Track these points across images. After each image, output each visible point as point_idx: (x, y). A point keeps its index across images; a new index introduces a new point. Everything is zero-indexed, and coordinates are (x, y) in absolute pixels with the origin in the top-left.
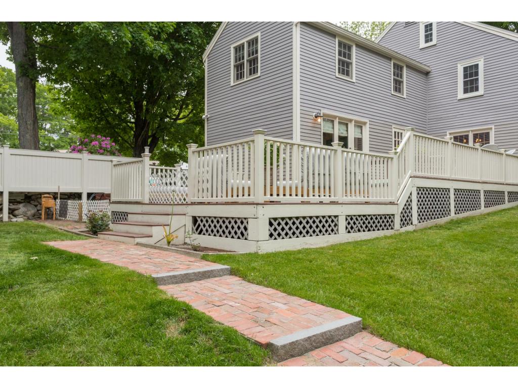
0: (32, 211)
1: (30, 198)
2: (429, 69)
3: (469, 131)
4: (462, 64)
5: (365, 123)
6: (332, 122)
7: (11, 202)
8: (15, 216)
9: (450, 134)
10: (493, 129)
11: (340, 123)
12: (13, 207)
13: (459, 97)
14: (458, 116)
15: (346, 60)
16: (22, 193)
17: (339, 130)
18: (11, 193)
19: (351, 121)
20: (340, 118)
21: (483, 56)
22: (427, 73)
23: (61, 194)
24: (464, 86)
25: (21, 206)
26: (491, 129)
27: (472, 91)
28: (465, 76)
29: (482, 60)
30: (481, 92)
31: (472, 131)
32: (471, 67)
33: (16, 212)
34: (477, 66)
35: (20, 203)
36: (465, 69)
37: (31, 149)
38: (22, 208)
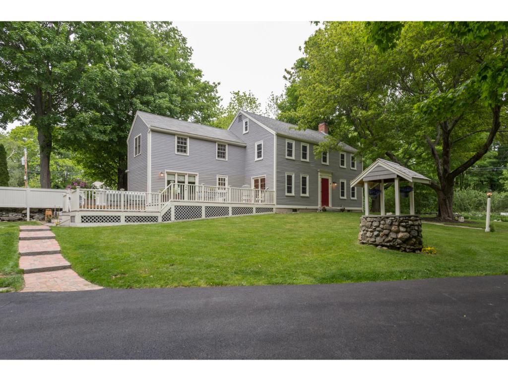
0: (41, 217)
1: (41, 211)
2: (246, 145)
4: (257, 143)
5: (197, 175)
6: (175, 175)
7: (31, 212)
8: (33, 219)
9: (253, 178)
10: (266, 176)
11: (178, 175)
12: (32, 214)
13: (256, 160)
14: (255, 169)
15: (183, 145)
16: (37, 208)
17: (178, 178)
18: (31, 209)
19: (186, 174)
20: (178, 173)
21: (263, 140)
22: (245, 147)
23: (56, 209)
24: (258, 154)
25: (36, 214)
28: (258, 149)
29: (263, 142)
30: (262, 158)
31: (260, 177)
33: (34, 217)
34: (261, 144)
35: (36, 213)
36: (258, 146)
37: (45, 188)
38: (37, 215)
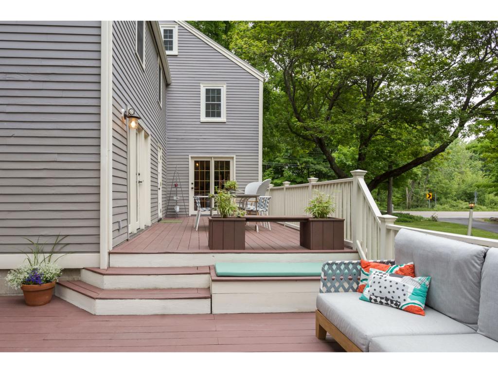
2: (171, 81)
3: (211, 158)
4: (205, 85)
9: (192, 158)
10: (235, 158)
13: (202, 120)
14: (200, 140)
21: (225, 82)
22: (167, 85)
24: (206, 109)
26: (233, 158)
27: (213, 116)
28: (207, 99)
29: (225, 86)
30: (223, 119)
31: (214, 158)
32: (213, 90)
34: (219, 91)
36: (208, 91)
